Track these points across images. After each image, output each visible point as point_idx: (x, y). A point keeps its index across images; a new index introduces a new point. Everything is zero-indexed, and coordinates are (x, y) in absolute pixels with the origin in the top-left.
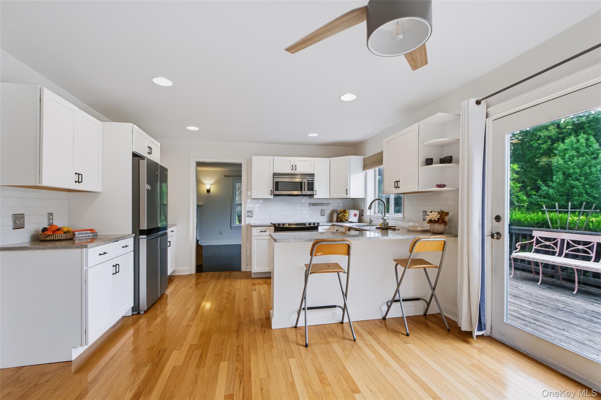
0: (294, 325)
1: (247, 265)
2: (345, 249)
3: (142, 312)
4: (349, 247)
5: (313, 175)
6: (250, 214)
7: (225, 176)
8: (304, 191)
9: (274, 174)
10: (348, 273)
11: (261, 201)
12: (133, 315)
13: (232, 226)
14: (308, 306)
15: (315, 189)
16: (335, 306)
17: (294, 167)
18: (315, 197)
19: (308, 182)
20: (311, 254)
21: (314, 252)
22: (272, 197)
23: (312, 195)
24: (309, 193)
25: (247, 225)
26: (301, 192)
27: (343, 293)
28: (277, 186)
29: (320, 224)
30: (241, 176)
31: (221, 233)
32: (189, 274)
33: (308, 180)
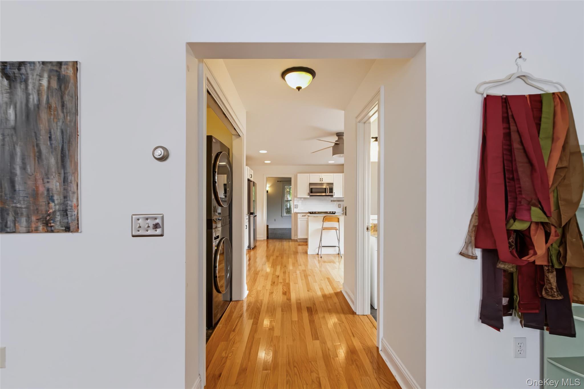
0: (317, 253)
1: (295, 236)
2: (337, 219)
3: (252, 249)
4: (338, 219)
5: (332, 184)
6: (296, 206)
7: (278, 181)
8: (327, 193)
9: (310, 184)
10: (339, 230)
11: (302, 199)
12: (248, 249)
13: (282, 215)
14: (322, 245)
15: (334, 192)
16: (335, 246)
17: (321, 179)
18: (334, 196)
19: (329, 188)
20: (323, 221)
21: (324, 220)
22: (309, 197)
23: (332, 196)
24: (331, 194)
25: (295, 213)
26: (325, 194)
27: (338, 239)
28: (311, 191)
29: (336, 212)
30: (291, 181)
31: (275, 220)
32: (264, 240)
33: (330, 187)
